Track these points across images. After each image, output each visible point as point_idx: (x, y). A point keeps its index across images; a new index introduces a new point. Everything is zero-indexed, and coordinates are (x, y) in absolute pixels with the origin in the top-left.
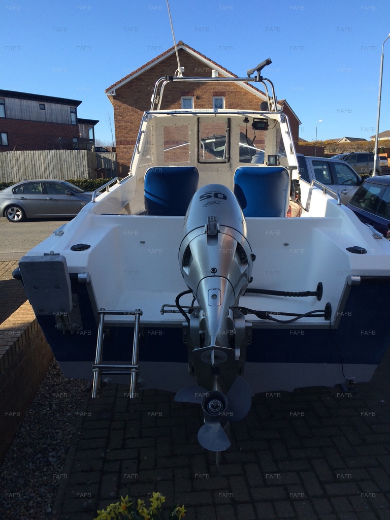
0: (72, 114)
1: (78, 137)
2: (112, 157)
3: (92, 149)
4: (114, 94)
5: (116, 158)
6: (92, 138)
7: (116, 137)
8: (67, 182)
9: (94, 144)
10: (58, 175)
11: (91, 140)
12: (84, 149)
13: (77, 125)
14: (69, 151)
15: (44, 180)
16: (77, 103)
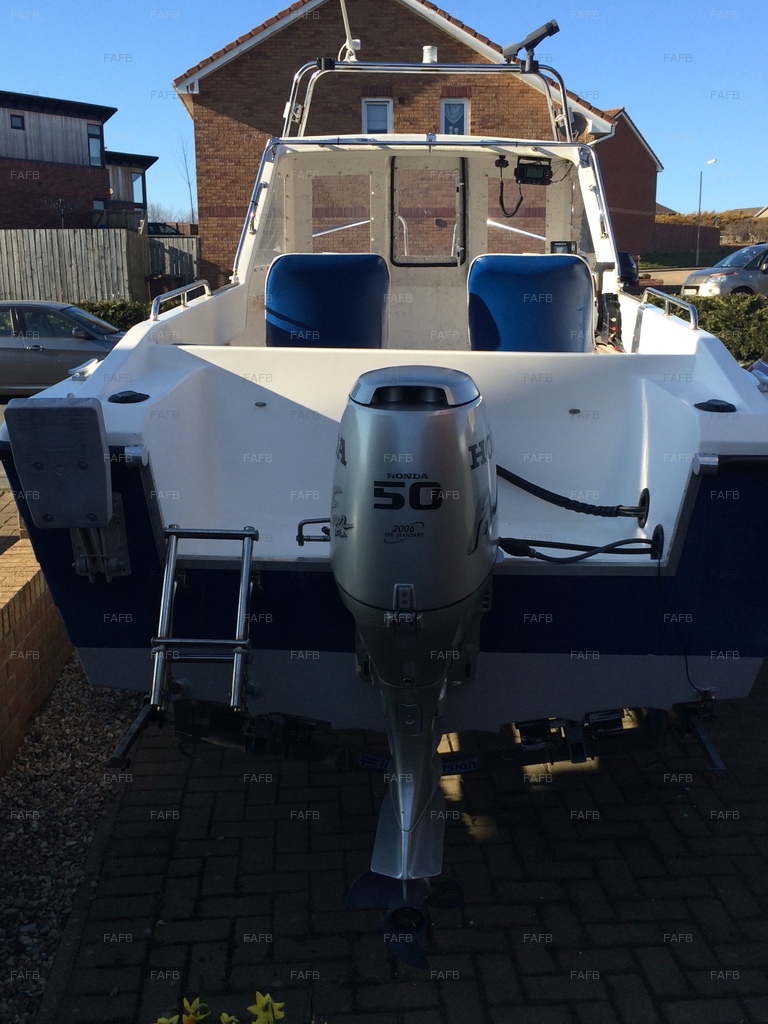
0: (92, 141)
1: (106, 198)
2: (188, 246)
3: (141, 228)
4: (196, 92)
5: (199, 251)
6: (141, 201)
7: (199, 198)
8: (75, 308)
9: (145, 215)
10: (53, 292)
11: (138, 205)
12: (120, 227)
13: (103, 167)
14: (83, 231)
15: (19, 301)
16: (105, 113)
